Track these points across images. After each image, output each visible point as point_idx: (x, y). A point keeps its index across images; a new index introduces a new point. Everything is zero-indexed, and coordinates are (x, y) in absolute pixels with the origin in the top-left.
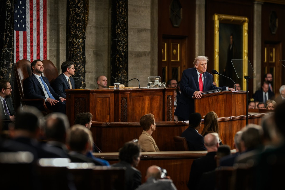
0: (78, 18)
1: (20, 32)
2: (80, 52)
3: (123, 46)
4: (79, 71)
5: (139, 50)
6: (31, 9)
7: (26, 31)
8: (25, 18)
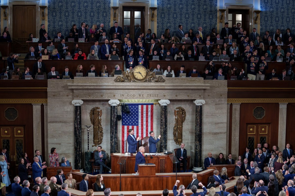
0: (162, 121)
1: (134, 126)
2: (162, 134)
3: (197, 131)
4: (162, 141)
5: (216, 132)
6: (142, 117)
7: (138, 126)
8: (138, 121)
